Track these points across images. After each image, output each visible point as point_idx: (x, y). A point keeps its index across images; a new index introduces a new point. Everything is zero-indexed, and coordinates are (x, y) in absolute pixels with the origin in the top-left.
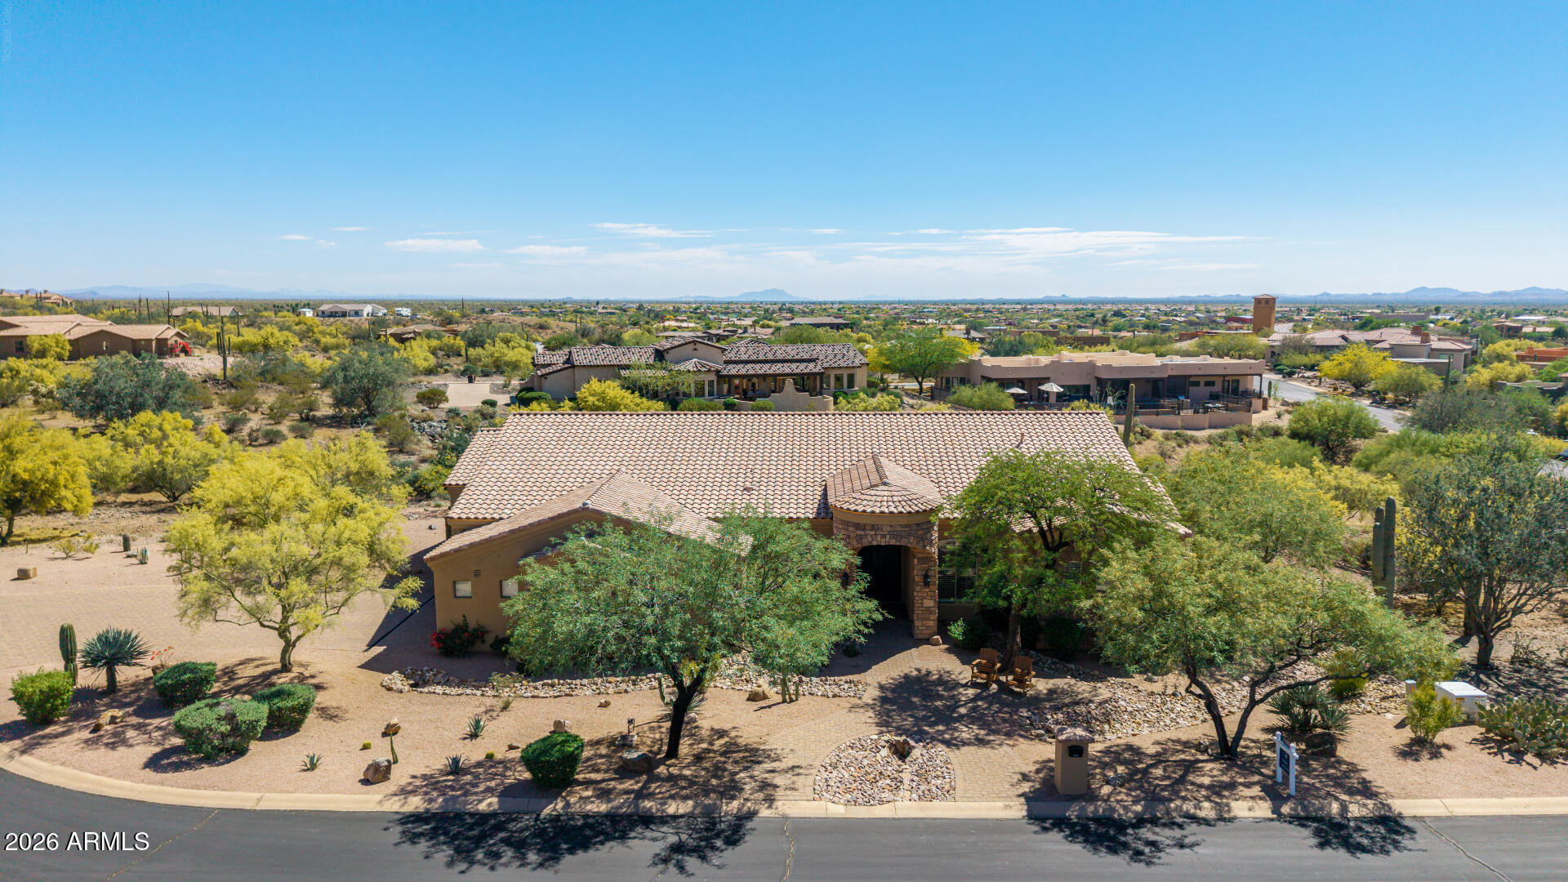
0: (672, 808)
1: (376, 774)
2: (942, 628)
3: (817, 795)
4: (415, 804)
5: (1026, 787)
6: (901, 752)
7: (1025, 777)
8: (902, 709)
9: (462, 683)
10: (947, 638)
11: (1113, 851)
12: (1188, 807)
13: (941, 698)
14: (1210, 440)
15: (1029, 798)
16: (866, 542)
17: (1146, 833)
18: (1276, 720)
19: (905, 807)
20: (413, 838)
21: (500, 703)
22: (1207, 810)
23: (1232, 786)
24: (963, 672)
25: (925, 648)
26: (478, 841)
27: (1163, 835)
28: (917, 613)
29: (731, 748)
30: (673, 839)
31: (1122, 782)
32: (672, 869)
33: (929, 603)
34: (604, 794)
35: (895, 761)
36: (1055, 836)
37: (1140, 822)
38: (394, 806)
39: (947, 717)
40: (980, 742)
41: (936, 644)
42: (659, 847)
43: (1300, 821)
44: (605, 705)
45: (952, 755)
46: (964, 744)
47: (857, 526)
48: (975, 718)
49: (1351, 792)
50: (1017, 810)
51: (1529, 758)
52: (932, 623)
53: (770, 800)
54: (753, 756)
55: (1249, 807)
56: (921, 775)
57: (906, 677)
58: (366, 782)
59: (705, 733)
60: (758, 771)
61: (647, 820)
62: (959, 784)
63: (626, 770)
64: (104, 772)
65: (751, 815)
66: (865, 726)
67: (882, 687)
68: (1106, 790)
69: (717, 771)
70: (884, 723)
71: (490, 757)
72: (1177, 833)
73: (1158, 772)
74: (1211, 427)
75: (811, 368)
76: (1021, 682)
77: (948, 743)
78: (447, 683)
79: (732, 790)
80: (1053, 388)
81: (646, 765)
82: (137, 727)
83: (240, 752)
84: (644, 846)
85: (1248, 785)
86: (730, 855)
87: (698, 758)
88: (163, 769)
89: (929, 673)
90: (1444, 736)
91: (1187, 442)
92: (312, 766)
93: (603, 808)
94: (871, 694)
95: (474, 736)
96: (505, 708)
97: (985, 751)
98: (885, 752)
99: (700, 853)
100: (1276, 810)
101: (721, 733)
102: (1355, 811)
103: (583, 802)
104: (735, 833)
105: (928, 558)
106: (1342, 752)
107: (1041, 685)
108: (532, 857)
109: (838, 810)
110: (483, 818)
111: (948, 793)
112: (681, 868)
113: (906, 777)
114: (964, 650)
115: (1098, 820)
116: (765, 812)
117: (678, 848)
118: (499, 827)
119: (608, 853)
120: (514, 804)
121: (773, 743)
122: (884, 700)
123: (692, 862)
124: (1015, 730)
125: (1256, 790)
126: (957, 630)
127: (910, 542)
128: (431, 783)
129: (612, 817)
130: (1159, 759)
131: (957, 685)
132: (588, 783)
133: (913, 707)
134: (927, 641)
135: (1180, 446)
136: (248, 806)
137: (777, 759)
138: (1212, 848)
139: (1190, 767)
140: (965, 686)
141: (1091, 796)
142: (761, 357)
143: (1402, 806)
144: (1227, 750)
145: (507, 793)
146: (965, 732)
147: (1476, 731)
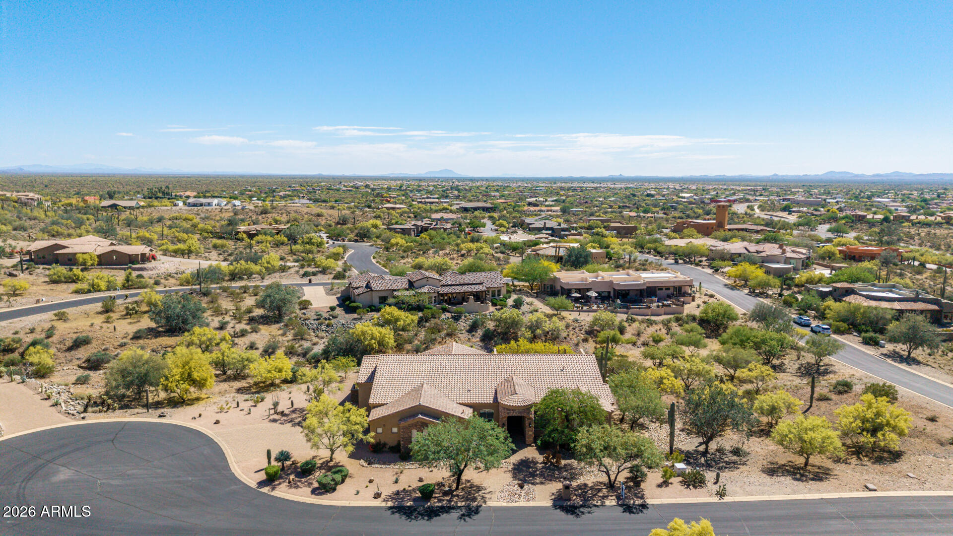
0: (459, 504)
1: (377, 496)
2: (535, 442)
3: (499, 500)
4: (390, 504)
5: (553, 497)
6: (521, 487)
7: (553, 494)
8: (519, 472)
9: (384, 463)
10: (536, 445)
11: (572, 514)
12: (595, 502)
13: (532, 467)
14: (663, 322)
15: (554, 500)
16: (510, 415)
17: (581, 510)
18: (629, 475)
19: (522, 503)
20: (393, 513)
21: (399, 471)
22: (599, 503)
23: (607, 496)
24: (540, 458)
25: (530, 448)
26: (411, 513)
27: (585, 510)
28: (527, 436)
29: (472, 486)
30: (462, 513)
31: (580, 496)
32: (463, 521)
33: (531, 433)
34: (440, 501)
35: (519, 489)
36: (559, 510)
37: (581, 506)
38: (384, 504)
39: (533, 475)
40: (542, 483)
41: (533, 446)
42: (458, 515)
43: (621, 505)
44: (432, 471)
45: (534, 487)
46: (537, 484)
47: (508, 409)
48: (542, 475)
49: (638, 497)
50: (549, 504)
51: (691, 487)
52: (532, 439)
53: (485, 502)
54: (479, 488)
55: (611, 502)
56: (527, 494)
57: (522, 460)
58: (375, 498)
59: (464, 481)
60: (480, 493)
61: (453, 508)
62: (537, 497)
63: (446, 494)
64: (302, 496)
65: (481, 506)
66: (508, 478)
67: (514, 464)
68: (574, 498)
69: (470, 493)
70: (515, 477)
71: (404, 489)
72: (589, 509)
73: (590, 492)
74: (665, 314)
75: (480, 288)
76: (557, 462)
77: (533, 484)
78: (379, 463)
79: (474, 499)
80: (593, 294)
81: (449, 493)
82: (299, 481)
83: (334, 490)
84: (455, 515)
85: (611, 496)
86: (476, 517)
87: (463, 489)
88: (317, 494)
89: (529, 459)
90: (672, 480)
91: (651, 324)
92: (358, 493)
93: (440, 504)
94: (511, 467)
95: (396, 482)
96: (401, 473)
97: (543, 486)
98: (517, 486)
99: (469, 516)
100: (618, 503)
101: (469, 481)
102: (637, 503)
103: (434, 503)
104: (477, 510)
105: (530, 419)
106: (643, 485)
107: (563, 462)
108: (426, 518)
109: (504, 504)
110: (409, 507)
111: (534, 499)
112: (465, 520)
113: (522, 494)
114: (541, 449)
115: (570, 506)
116: (484, 505)
117: (463, 515)
118: (415, 510)
119: (444, 516)
120: (417, 503)
121: (484, 485)
122: (514, 469)
123: (467, 519)
124: (551, 478)
125: (614, 497)
126: (539, 442)
127: (525, 414)
128: (391, 498)
129: (442, 507)
130: (592, 488)
131: (538, 463)
132: (435, 497)
133: (523, 471)
134: (530, 445)
135: (648, 326)
136: (347, 505)
137: (486, 489)
138: (597, 513)
139: (599, 490)
140: (541, 463)
141: (569, 500)
142: (458, 283)
143: (649, 501)
144: (611, 486)
145: (415, 500)
146: (538, 480)
147: (681, 479)
